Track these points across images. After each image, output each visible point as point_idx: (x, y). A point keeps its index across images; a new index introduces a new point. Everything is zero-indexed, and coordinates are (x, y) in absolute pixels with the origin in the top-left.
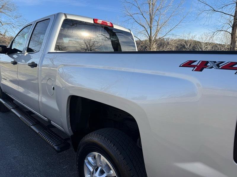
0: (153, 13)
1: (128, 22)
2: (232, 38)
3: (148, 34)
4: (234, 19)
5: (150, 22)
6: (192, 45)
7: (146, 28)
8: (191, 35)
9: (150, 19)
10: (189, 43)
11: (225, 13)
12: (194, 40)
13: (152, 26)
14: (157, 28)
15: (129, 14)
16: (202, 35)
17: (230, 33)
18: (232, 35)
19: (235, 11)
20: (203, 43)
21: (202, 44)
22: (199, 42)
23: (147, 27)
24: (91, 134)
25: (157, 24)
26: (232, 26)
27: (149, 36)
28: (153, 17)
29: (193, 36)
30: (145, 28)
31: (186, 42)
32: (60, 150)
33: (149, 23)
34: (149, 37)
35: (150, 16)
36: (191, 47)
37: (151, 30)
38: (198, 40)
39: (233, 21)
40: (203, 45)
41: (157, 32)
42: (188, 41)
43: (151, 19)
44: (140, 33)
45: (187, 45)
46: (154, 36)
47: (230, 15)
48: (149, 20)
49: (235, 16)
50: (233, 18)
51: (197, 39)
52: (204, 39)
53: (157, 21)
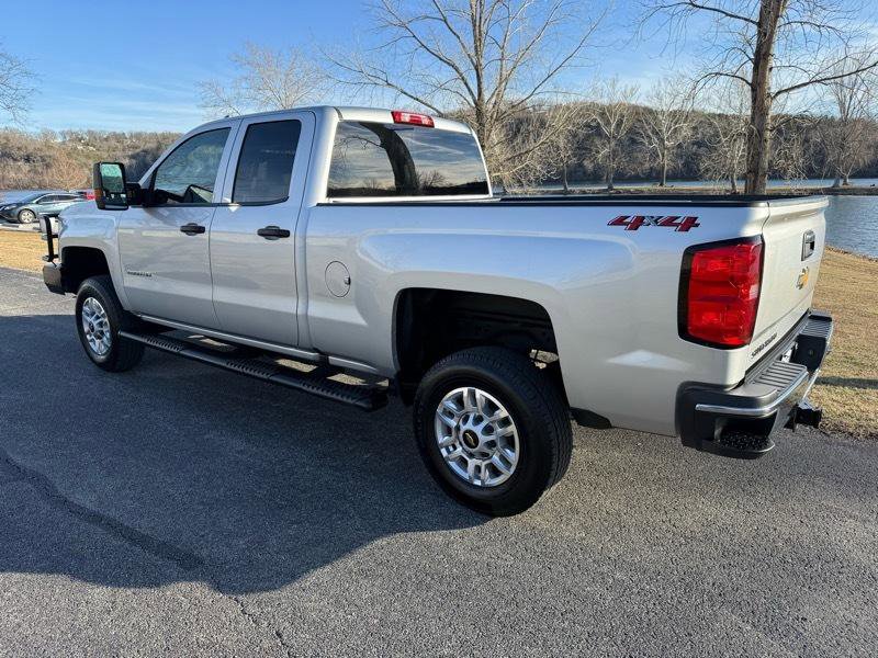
0: (481, 12)
1: (392, 50)
2: (754, 100)
3: (471, 93)
4: (759, 32)
5: (476, 48)
6: (626, 125)
7: (462, 70)
8: (620, 85)
9: (475, 36)
10: (615, 115)
11: (727, 15)
12: (633, 102)
13: (483, 61)
14: (499, 67)
15: (395, 21)
16: (660, 85)
17: (747, 83)
18: (753, 90)
19: (759, 5)
20: (663, 112)
21: (661, 117)
22: (650, 111)
23: (466, 67)
24: (449, 359)
25: (498, 56)
26: (753, 57)
27: (474, 101)
28: (484, 29)
29: (628, 91)
30: (457, 70)
31: (604, 114)
32: (371, 406)
33: (473, 53)
34: (476, 104)
35: (475, 26)
36: (623, 132)
37: (479, 77)
38: (647, 104)
39: (755, 39)
40: (665, 123)
41: (500, 83)
42: (610, 108)
43: (478, 39)
44: (441, 87)
45: (608, 123)
46: (493, 100)
47: (746, 19)
48: (469, 41)
49: (759, 25)
50: (754, 29)
51: (642, 101)
52: (667, 100)
53: (501, 44)
